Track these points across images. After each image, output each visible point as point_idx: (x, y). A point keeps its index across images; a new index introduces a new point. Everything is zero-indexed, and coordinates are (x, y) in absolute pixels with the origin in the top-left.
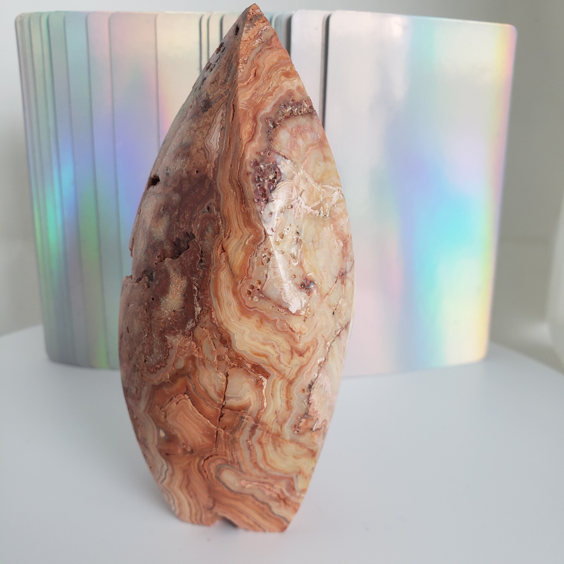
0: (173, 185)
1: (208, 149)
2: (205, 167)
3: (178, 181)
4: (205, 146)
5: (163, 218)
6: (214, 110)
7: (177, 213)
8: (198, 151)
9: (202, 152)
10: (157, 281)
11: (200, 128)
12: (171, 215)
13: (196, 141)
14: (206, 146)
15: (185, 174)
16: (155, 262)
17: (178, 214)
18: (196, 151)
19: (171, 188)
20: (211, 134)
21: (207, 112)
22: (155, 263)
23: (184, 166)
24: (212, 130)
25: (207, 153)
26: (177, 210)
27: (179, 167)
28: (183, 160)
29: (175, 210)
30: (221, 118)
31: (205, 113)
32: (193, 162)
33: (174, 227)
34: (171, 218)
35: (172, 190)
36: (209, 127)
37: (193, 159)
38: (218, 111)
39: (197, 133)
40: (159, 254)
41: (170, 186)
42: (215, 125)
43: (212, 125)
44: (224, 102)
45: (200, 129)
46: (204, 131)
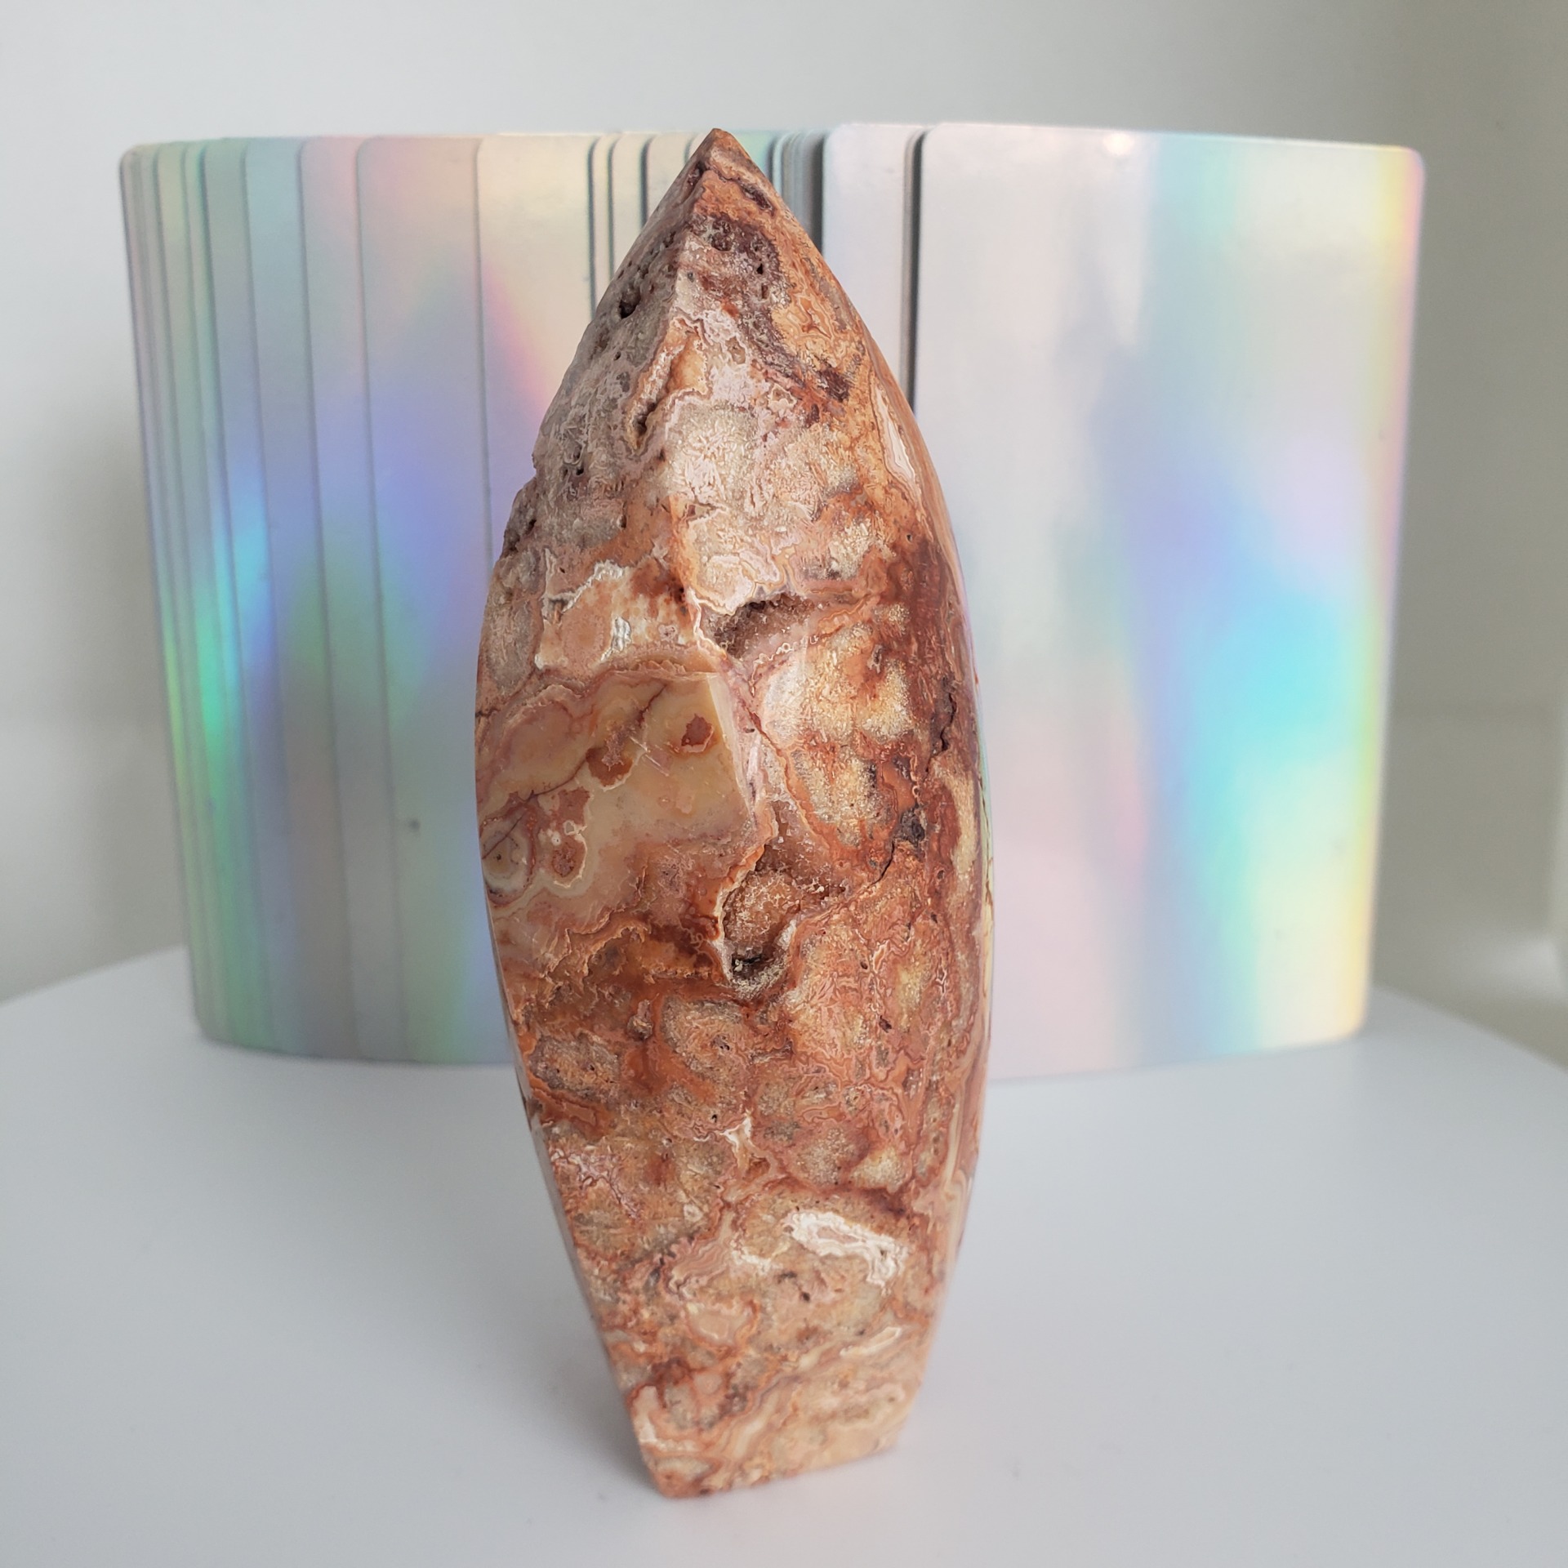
0: (874, 591)
1: (900, 480)
2: (916, 523)
3: (884, 575)
4: (893, 477)
5: (889, 677)
6: (863, 392)
7: (915, 647)
8: (886, 492)
9: (893, 490)
10: (937, 825)
11: (857, 439)
12: (905, 661)
13: (868, 471)
14: (895, 475)
15: (887, 553)
16: (915, 787)
17: (919, 649)
18: (883, 492)
19: (873, 601)
20: (889, 446)
21: (850, 399)
22: (916, 791)
23: (877, 534)
24: (885, 436)
25: (904, 490)
26: (913, 639)
27: (863, 543)
28: (865, 523)
29: (909, 643)
30: (886, 408)
31: (845, 401)
32: (892, 519)
33: (922, 681)
34: (908, 667)
35: (879, 604)
36: (875, 432)
37: (888, 511)
38: (873, 394)
39: (859, 451)
40: (915, 765)
41: (867, 596)
42: (885, 424)
43: (880, 428)
44: (871, 371)
45: (861, 442)
46: (871, 443)
